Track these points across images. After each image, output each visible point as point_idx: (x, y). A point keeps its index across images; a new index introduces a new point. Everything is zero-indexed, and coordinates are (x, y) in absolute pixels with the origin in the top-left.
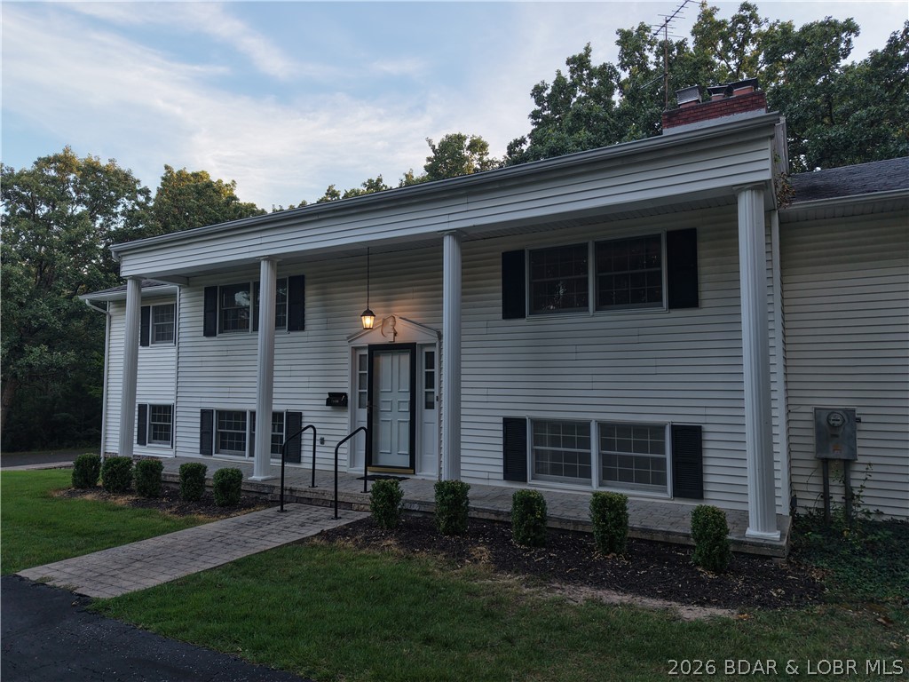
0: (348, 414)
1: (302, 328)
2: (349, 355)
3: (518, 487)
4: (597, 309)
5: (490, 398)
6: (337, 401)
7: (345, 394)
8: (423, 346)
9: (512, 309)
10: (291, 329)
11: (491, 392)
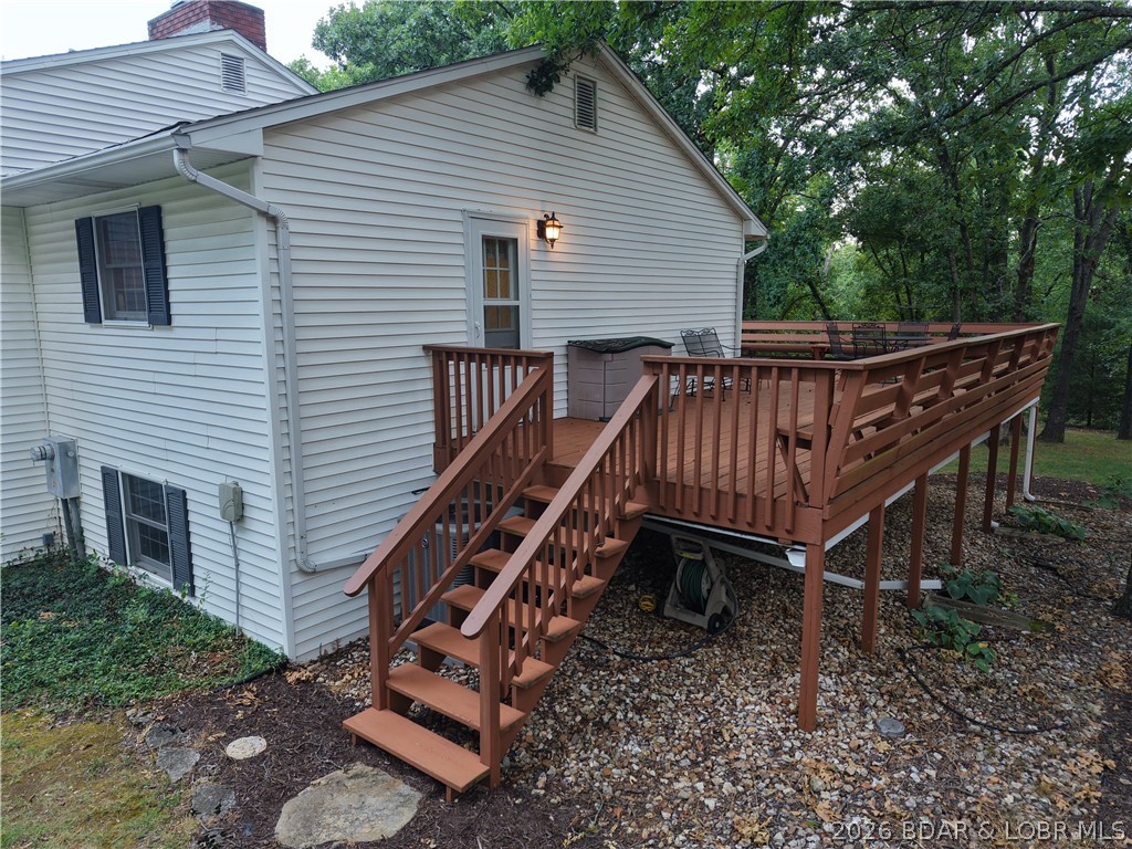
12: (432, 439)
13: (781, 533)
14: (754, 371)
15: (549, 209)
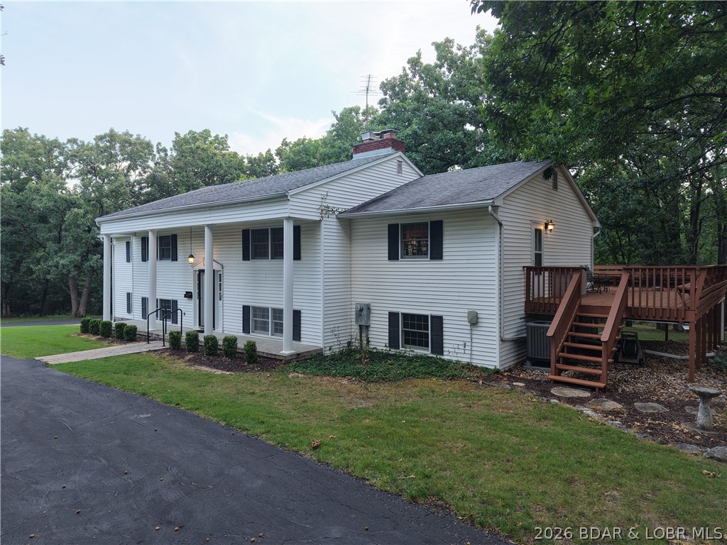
0: (193, 302)
1: (177, 260)
2: (192, 274)
3: (247, 335)
4: (272, 258)
5: (239, 297)
6: (188, 295)
7: (191, 293)
8: (218, 271)
9: (246, 257)
10: (173, 260)
11: (240, 294)
12: (524, 300)
13: (681, 320)
14: (669, 270)
15: (550, 219)
